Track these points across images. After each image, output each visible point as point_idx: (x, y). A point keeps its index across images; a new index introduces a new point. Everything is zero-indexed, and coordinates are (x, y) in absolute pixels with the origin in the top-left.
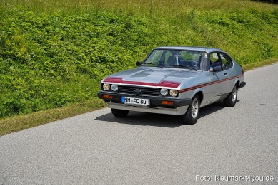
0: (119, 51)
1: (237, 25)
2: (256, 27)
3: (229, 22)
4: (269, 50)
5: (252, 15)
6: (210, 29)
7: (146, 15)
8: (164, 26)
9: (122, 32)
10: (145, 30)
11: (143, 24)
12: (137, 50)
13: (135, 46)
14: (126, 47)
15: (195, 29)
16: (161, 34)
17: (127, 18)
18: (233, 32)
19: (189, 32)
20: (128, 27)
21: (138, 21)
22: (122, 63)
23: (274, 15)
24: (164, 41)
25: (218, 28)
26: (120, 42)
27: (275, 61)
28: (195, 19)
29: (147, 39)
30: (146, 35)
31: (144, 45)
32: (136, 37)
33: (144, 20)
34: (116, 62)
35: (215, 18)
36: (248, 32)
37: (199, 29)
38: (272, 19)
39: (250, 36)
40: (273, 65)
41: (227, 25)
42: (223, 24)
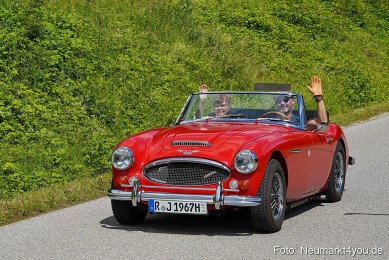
0: (14, 93)
1: (290, 30)
2: (333, 35)
3: (270, 22)
4: (363, 87)
5: (322, 6)
6: (229, 39)
7: (77, 5)
8: (121, 32)
9: (20, 48)
10: (76, 43)
11: (70, 28)
12: (59, 89)
13: (54, 80)
14: (32, 83)
15: (192, 38)
16: (114, 52)
17: (30, 13)
18: (281, 45)
19: (180, 46)
20: (34, 34)
21: (59, 19)
22: (21, 122)
23: (370, 7)
24: (123, 68)
25: (247, 36)
26: (15, 72)
27: (376, 113)
28: (194, 15)
29: (80, 62)
30: (78, 53)
31: (74, 77)
32: (55, 59)
33: (72, 18)
34: (8, 119)
35: (238, 13)
36: (314, 46)
37: (204, 40)
38: (367, 16)
39: (319, 54)
40: (373, 122)
41: (267, 29)
42: (258, 27)
